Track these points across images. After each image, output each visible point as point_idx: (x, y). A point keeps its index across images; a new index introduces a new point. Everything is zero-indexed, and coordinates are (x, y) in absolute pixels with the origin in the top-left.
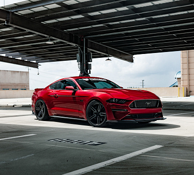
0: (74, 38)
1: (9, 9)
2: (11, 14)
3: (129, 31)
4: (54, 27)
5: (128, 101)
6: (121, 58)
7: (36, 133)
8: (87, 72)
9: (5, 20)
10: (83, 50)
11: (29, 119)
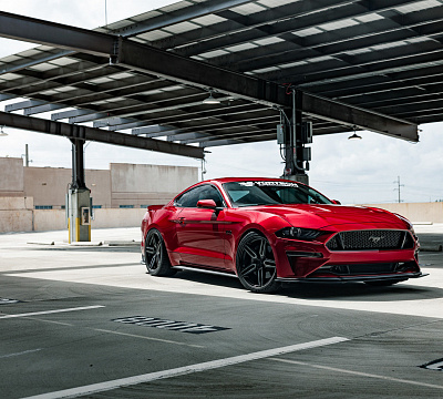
0: (268, 89)
1: (118, 31)
2: (120, 42)
3: (395, 70)
4: (221, 66)
5: (324, 234)
6: (386, 132)
7: (107, 302)
8: (302, 166)
9: (108, 55)
10: (290, 116)
11: (131, 273)
